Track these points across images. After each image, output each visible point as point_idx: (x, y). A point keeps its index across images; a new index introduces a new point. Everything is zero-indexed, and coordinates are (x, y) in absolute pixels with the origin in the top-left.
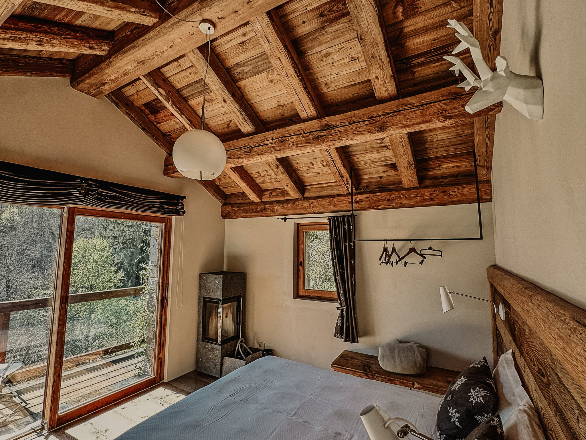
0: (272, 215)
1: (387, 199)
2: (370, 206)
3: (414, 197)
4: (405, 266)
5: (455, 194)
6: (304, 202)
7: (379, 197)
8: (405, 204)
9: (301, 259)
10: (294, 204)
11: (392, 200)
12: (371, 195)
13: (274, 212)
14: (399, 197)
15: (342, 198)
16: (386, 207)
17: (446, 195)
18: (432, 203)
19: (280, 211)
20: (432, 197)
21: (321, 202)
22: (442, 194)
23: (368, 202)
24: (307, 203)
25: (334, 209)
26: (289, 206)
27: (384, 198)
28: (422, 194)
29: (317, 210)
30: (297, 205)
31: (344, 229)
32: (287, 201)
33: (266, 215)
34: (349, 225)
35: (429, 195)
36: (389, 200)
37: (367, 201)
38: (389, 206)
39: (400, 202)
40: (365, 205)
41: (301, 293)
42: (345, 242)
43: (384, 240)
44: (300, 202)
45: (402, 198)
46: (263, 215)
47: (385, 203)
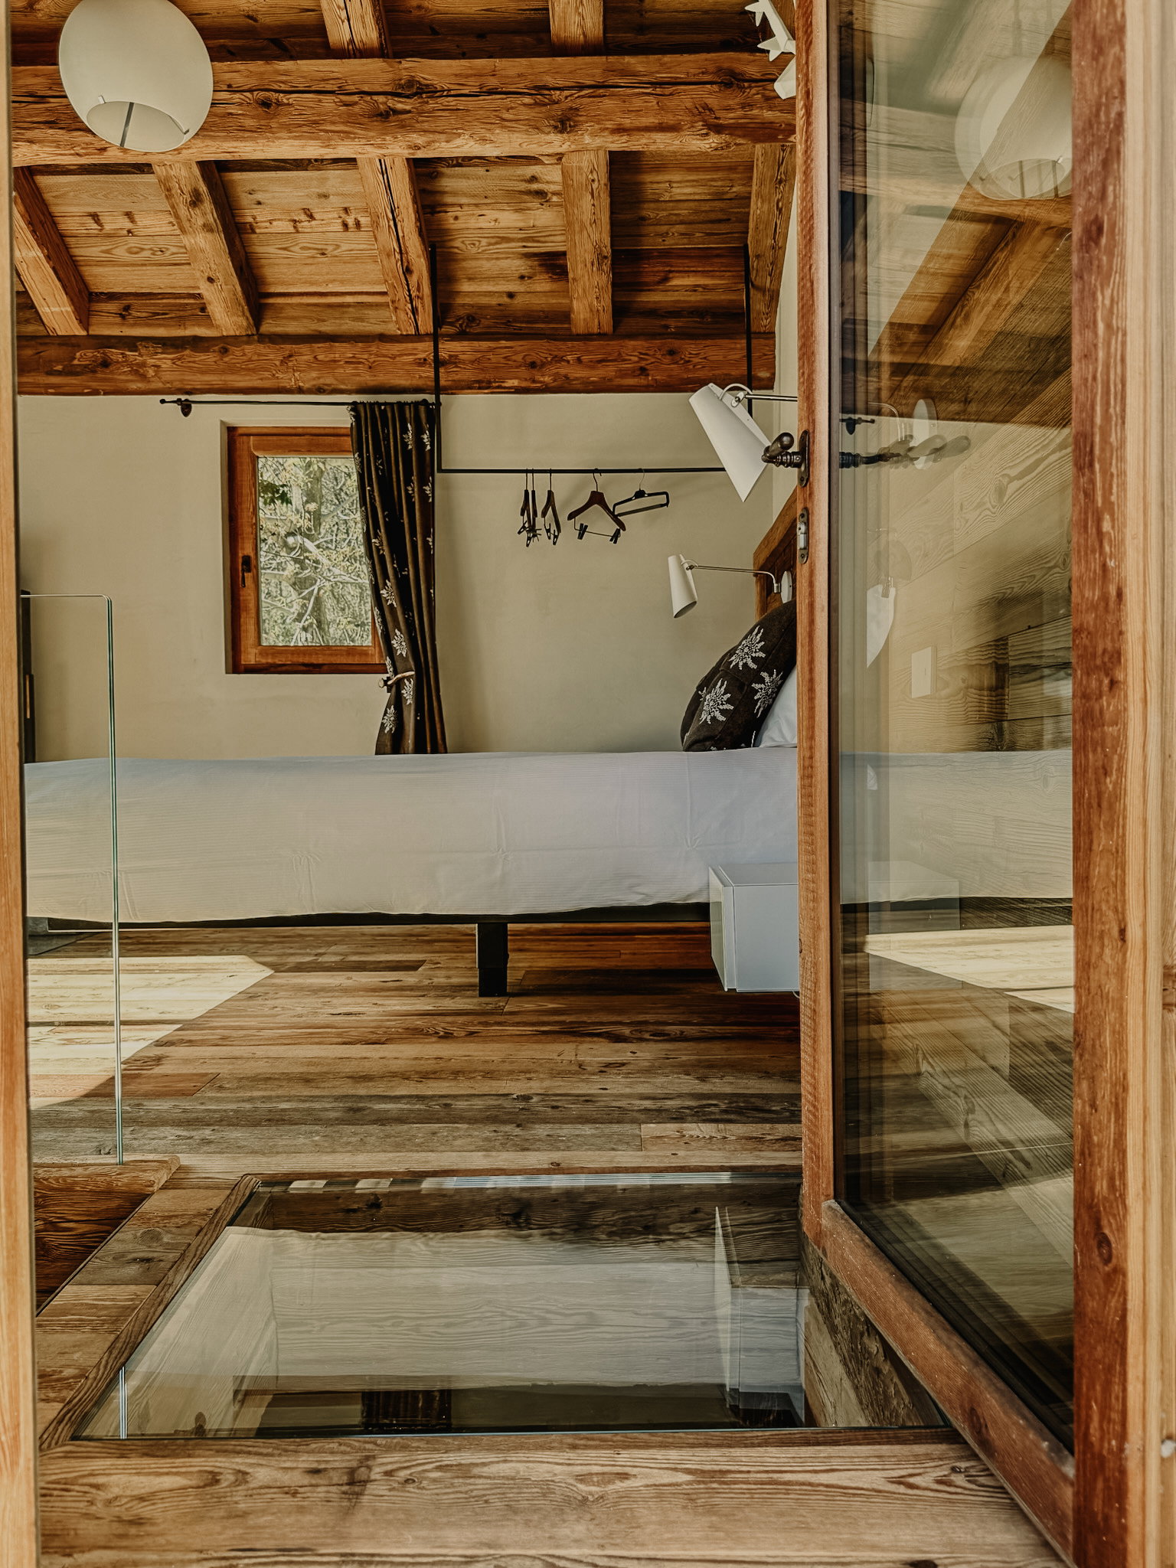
0: (134, 386)
1: (529, 360)
2: (480, 377)
3: (600, 362)
4: (581, 537)
5: (696, 360)
6: (262, 348)
7: (506, 352)
8: (576, 379)
9: (247, 549)
10: (225, 351)
11: (543, 365)
12: (485, 345)
13: (144, 377)
14: (561, 359)
15: (395, 348)
16: (524, 384)
17: (676, 363)
18: (642, 381)
19: (167, 376)
20: (643, 364)
21: (323, 352)
22: (667, 359)
23: (476, 365)
24: (273, 354)
25: (368, 379)
26: (209, 358)
27: (519, 358)
28: (620, 354)
29: (309, 378)
30: (236, 355)
31: (405, 445)
32: (197, 343)
33: (107, 386)
34: (418, 432)
35: (636, 359)
36: (533, 365)
37: (472, 362)
38: (534, 381)
39: (563, 371)
40: (466, 374)
41: (250, 657)
42: (408, 482)
43: (527, 471)
44: (249, 349)
45: (568, 362)
46: (94, 385)
47: (524, 372)
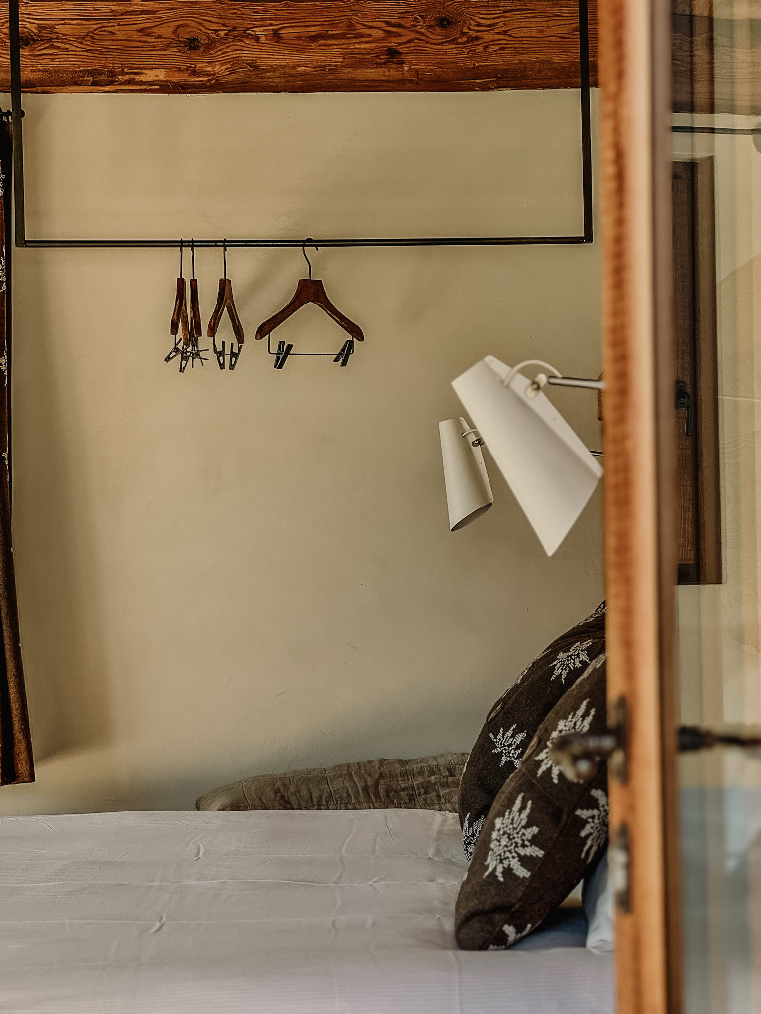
1: (185, 35)
3: (314, 38)
4: (280, 364)
8: (272, 69)
11: (211, 44)
16: (176, 78)
18: (392, 73)
20: (393, 42)
27: (167, 31)
28: (351, 26)
35: (381, 34)
36: (192, 44)
38: (194, 73)
39: (246, 55)
45: (257, 38)
47: (175, 56)
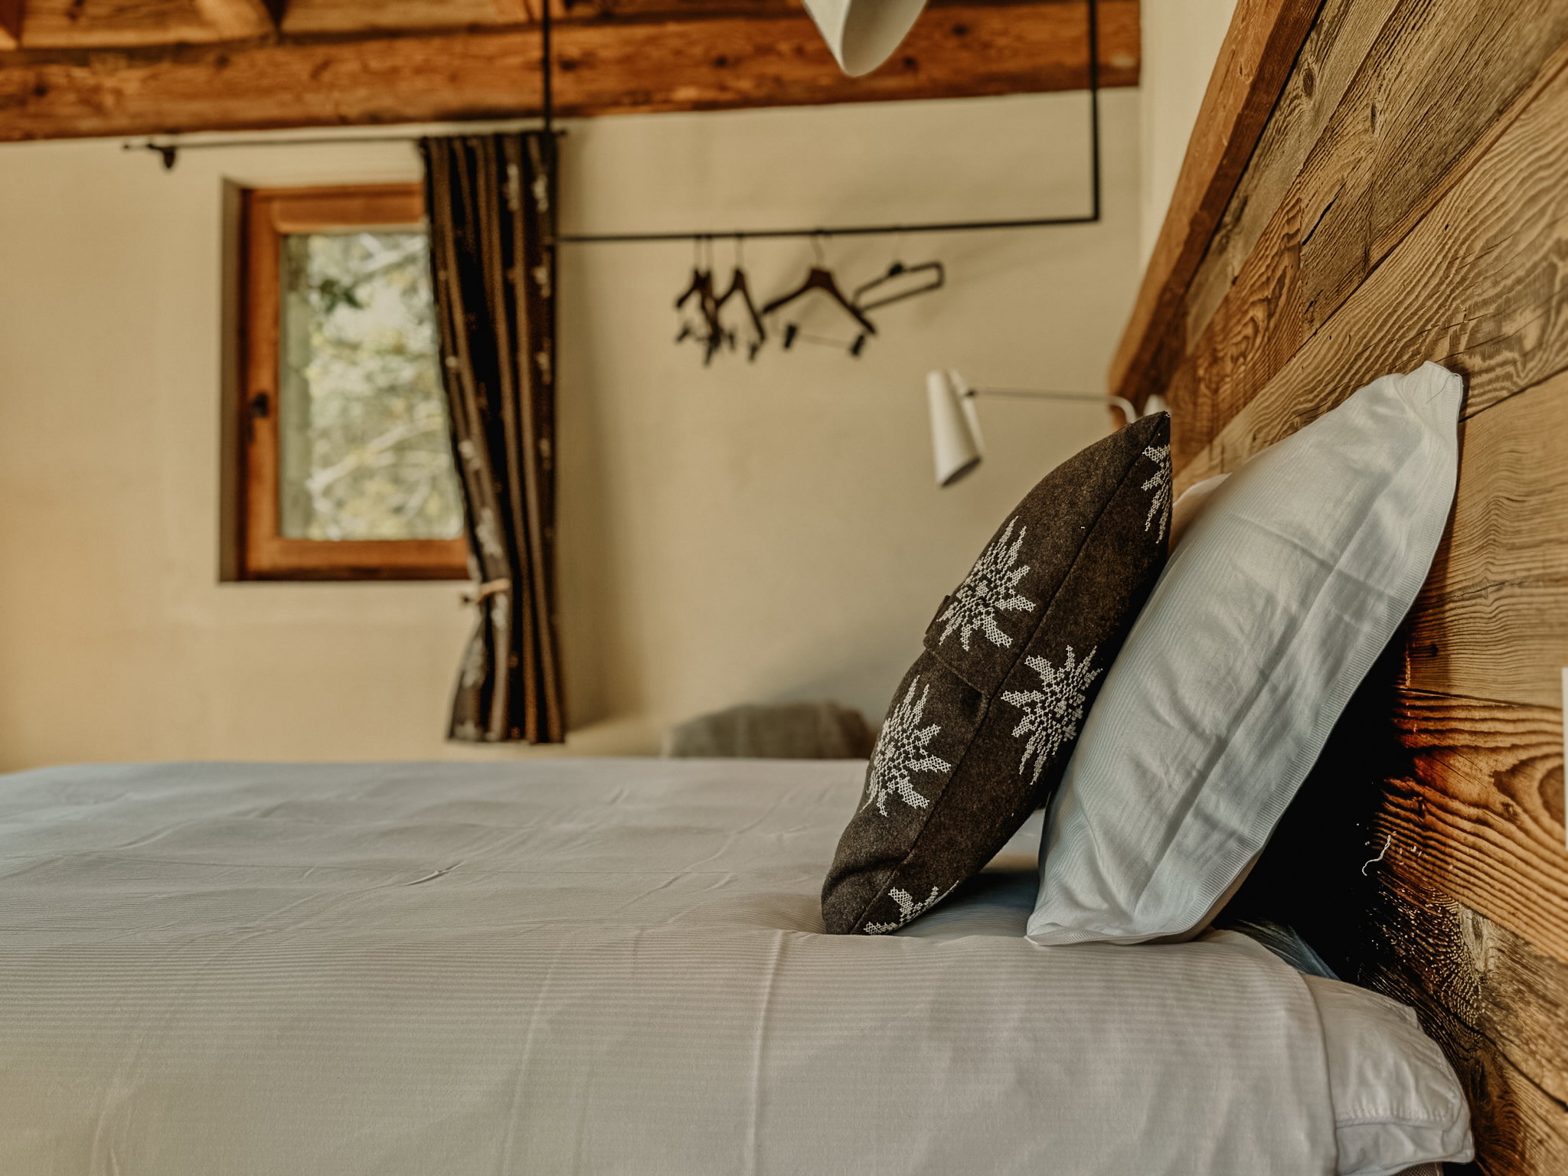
0: (86, 124)
1: (714, 54)
2: (633, 84)
4: (787, 344)
5: (1002, 42)
6: (282, 55)
7: (677, 43)
9: (262, 381)
10: (222, 62)
11: (739, 61)
12: (640, 32)
13: (98, 109)
14: (769, 52)
15: (491, 45)
16: (710, 95)
17: (967, 49)
18: (907, 81)
19: (134, 106)
21: (375, 56)
22: (952, 43)
24: (297, 64)
25: (451, 98)
26: (195, 75)
27: (698, 51)
29: (356, 100)
30: (240, 69)
31: (503, 201)
32: (182, 52)
34: (527, 180)
36: (721, 62)
38: (724, 90)
39: (770, 70)
40: (609, 82)
43: (699, 237)
44: (261, 57)
46: (27, 124)
